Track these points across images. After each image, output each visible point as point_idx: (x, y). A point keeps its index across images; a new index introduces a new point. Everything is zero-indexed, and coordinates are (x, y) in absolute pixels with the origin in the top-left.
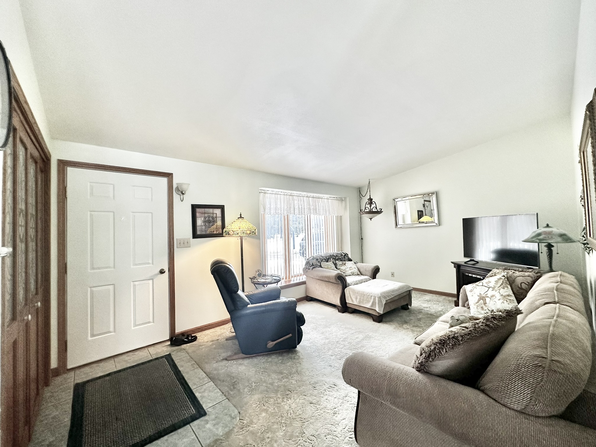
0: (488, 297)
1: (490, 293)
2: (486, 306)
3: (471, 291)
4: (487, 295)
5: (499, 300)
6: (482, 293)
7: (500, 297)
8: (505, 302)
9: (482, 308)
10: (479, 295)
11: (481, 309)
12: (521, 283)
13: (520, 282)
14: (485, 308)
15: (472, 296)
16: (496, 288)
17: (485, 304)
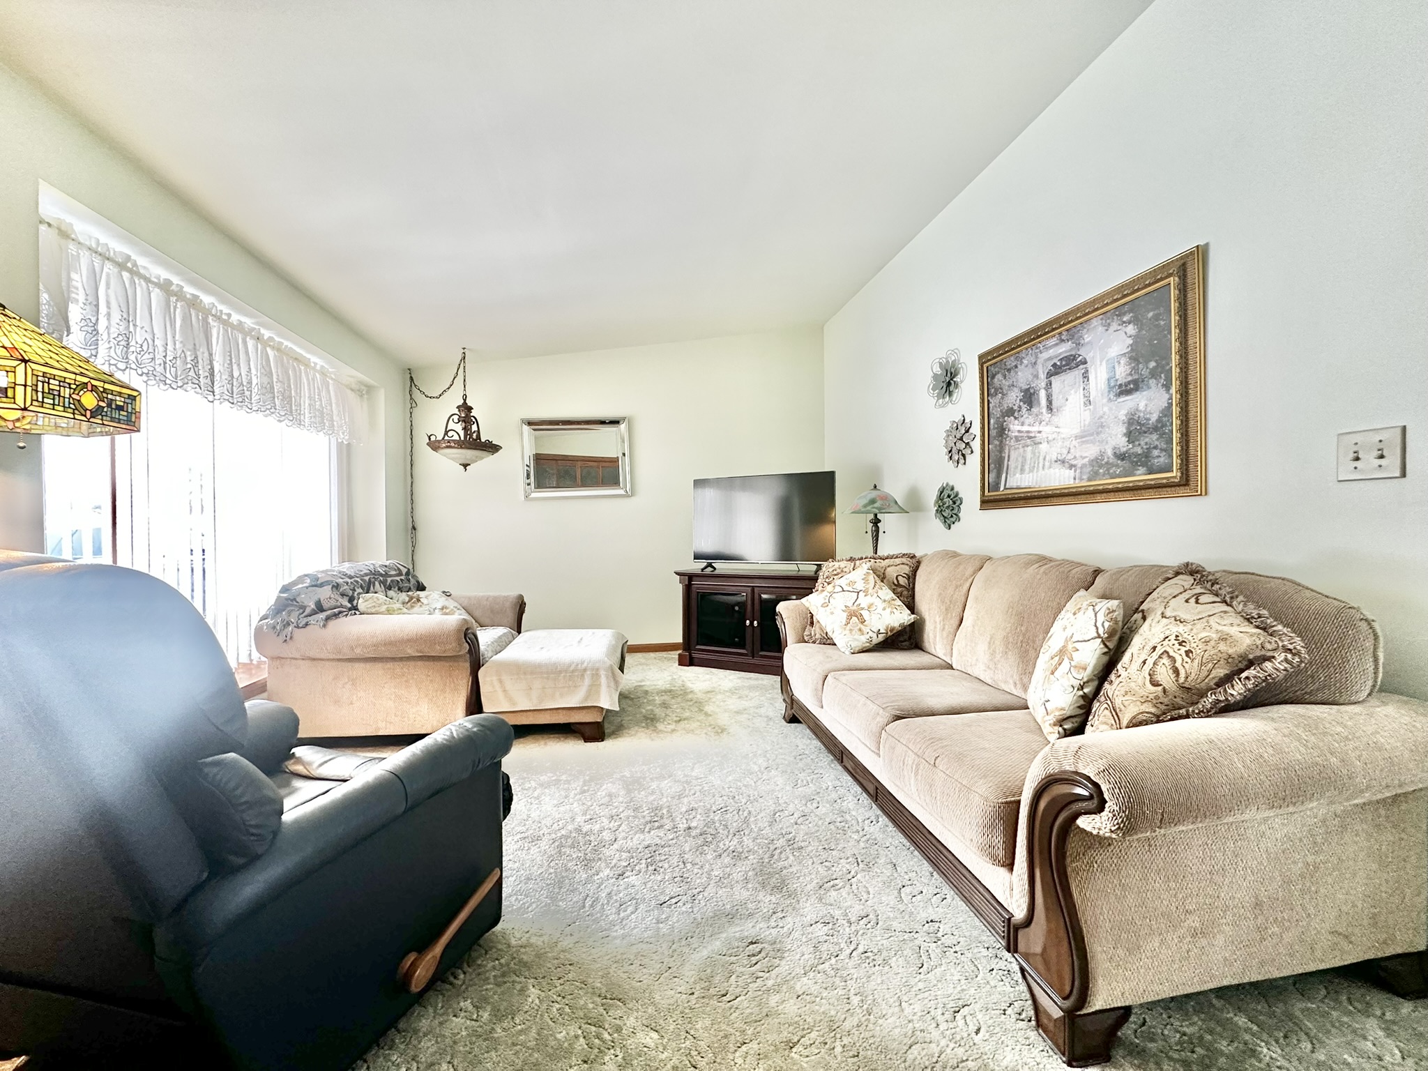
0: (863, 609)
1: (864, 601)
2: (866, 626)
3: (825, 605)
4: (861, 606)
5: (884, 609)
6: (850, 604)
7: (884, 605)
8: (895, 610)
9: (860, 630)
10: (844, 608)
11: (859, 633)
12: (897, 576)
13: (895, 575)
14: (866, 630)
15: (832, 613)
16: (870, 591)
17: (863, 622)
